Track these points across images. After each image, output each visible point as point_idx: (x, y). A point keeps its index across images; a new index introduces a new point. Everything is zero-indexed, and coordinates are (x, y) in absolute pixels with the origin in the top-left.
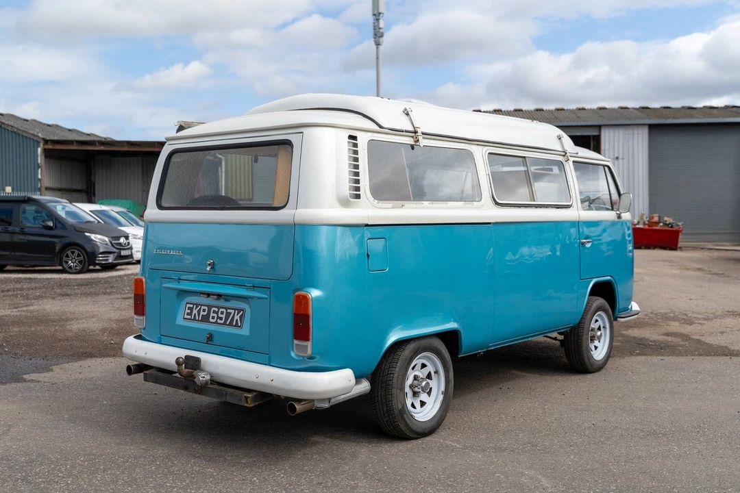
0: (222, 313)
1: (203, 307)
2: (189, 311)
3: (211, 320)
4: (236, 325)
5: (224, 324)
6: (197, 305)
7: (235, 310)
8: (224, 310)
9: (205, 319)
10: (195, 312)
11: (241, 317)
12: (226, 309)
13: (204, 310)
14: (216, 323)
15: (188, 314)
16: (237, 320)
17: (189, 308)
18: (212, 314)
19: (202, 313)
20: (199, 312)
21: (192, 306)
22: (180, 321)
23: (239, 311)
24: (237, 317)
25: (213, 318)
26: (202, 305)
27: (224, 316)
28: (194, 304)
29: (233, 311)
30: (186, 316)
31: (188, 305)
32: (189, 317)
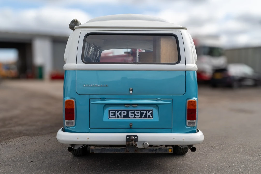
0: (138, 113)
1: (122, 112)
2: (113, 114)
3: (130, 117)
4: (149, 117)
5: (141, 117)
6: (118, 111)
7: (146, 110)
8: (139, 112)
9: (127, 116)
10: (117, 114)
11: (152, 114)
12: (140, 111)
13: (124, 113)
14: (135, 117)
15: (112, 115)
16: (149, 115)
17: (112, 113)
18: (130, 114)
19: (122, 114)
20: (120, 114)
21: (114, 111)
22: (106, 119)
23: (149, 111)
24: (148, 114)
25: (132, 116)
26: (121, 110)
27: (139, 114)
28: (115, 110)
29: (145, 112)
30: (111, 117)
31: (111, 111)
32: (114, 117)
